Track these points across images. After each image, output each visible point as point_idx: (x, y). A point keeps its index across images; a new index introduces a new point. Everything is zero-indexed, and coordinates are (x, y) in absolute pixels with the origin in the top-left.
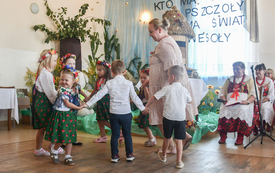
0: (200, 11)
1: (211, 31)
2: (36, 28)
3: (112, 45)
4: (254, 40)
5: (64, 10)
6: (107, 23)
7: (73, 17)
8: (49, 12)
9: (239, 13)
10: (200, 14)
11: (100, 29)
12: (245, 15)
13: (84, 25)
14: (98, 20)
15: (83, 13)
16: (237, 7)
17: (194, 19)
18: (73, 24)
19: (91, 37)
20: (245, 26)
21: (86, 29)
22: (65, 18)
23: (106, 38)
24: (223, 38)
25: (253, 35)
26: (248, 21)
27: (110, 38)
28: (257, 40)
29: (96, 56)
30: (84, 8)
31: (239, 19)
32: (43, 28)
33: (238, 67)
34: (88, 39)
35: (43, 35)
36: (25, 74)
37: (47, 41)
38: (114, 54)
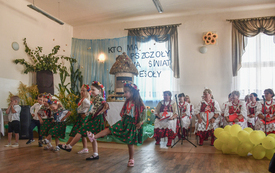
0: (141, 55)
1: (148, 69)
2: (17, 62)
3: (76, 76)
4: (176, 76)
5: (40, 49)
6: (73, 61)
7: (47, 54)
8: (27, 50)
9: (167, 58)
10: (140, 58)
11: (67, 64)
12: (171, 60)
13: (56, 61)
14: (67, 58)
15: (56, 52)
16: (165, 54)
17: (137, 61)
18: (48, 59)
19: (61, 70)
20: (171, 67)
21: (57, 64)
22: (41, 55)
23: (72, 71)
24: (156, 75)
25: (176, 73)
26: (173, 63)
27: (75, 71)
28: (178, 77)
29: (65, 84)
30: (56, 49)
32: (22, 62)
33: (167, 94)
34: (58, 71)
35: (22, 67)
36: (7, 97)
37: (26, 72)
38: (78, 83)
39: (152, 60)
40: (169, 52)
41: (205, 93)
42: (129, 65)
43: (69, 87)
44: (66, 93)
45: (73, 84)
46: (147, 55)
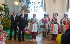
0: (31, 3)
3: (7, 10)
4: (44, 11)
9: (41, 4)
10: (31, 4)
12: (43, 5)
14: (3, 5)
17: (30, 5)
20: (43, 8)
25: (44, 10)
26: (43, 7)
27: (6, 8)
29: (2, 14)
31: (41, 6)
39: (36, 5)
40: (42, 2)
41: (53, 15)
42: (26, 10)
43: (4, 15)
44: (3, 17)
45: (6, 13)
46: (34, 3)
